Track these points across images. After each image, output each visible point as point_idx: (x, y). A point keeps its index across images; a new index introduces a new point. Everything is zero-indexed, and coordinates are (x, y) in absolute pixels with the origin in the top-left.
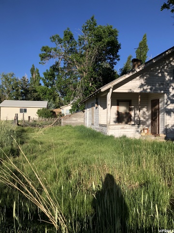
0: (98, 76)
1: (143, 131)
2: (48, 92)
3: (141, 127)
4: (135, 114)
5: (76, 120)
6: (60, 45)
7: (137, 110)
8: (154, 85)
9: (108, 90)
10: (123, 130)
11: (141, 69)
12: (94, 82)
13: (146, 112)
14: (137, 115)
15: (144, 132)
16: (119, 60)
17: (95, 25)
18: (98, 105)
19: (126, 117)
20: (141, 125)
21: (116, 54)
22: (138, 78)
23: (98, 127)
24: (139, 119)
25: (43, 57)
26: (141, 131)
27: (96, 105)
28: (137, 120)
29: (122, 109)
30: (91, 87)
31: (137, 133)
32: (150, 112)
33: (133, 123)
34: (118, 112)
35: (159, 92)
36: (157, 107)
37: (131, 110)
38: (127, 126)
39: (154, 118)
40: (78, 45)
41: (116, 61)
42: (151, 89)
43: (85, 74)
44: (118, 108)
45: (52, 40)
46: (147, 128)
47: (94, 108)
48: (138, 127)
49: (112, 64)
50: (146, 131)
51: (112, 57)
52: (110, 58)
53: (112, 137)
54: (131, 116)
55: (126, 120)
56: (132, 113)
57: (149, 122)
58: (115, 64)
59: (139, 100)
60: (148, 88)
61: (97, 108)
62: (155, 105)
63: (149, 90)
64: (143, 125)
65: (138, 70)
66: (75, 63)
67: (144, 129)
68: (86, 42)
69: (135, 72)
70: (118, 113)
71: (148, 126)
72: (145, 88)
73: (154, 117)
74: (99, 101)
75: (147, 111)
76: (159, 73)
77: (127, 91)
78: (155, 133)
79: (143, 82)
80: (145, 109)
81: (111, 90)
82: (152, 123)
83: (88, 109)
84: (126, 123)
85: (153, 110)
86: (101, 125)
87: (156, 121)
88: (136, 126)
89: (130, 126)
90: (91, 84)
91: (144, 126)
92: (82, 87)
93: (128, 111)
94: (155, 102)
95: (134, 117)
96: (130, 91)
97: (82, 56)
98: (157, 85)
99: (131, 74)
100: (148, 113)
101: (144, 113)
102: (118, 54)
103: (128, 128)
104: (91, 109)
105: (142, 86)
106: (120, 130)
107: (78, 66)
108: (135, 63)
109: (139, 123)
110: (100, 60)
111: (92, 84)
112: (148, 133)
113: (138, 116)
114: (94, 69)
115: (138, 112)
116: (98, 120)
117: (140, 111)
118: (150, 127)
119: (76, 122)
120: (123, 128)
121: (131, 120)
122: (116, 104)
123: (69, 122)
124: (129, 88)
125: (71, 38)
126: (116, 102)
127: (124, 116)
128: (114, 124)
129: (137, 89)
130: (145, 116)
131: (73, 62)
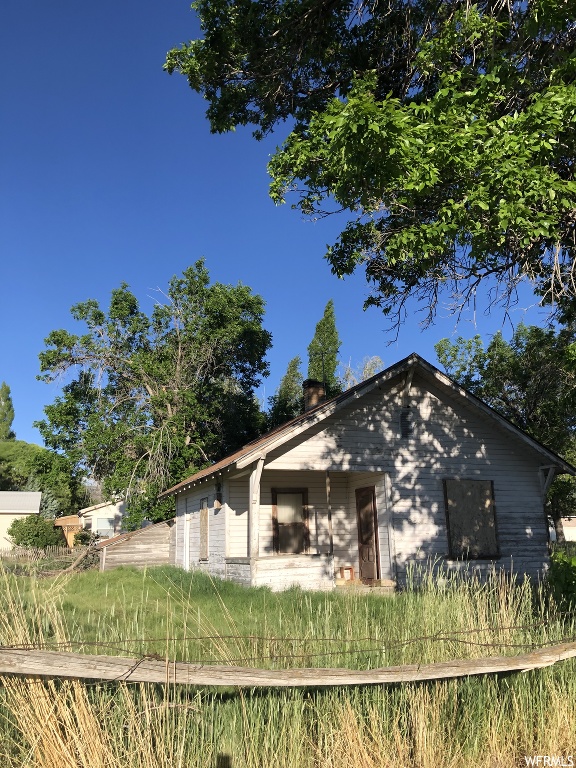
0: (210, 416)
1: (339, 575)
2: (56, 463)
3: (335, 562)
4: (318, 527)
5: (148, 551)
6: (98, 329)
7: (323, 514)
8: (359, 451)
9: (253, 466)
10: (291, 571)
11: (328, 413)
12: (197, 434)
13: (346, 522)
14: (322, 530)
15: (342, 576)
16: (266, 374)
17: (206, 281)
18: (221, 502)
19: (295, 535)
20: (336, 559)
21: (259, 359)
22: (322, 433)
23: (223, 566)
24: (328, 542)
25: (49, 362)
26: (335, 574)
27: (216, 503)
28: (325, 545)
29: (286, 514)
30: (190, 447)
31: (326, 578)
32: (355, 522)
33: (313, 551)
34: (275, 521)
35: (372, 469)
36: (370, 507)
37: (306, 515)
38: (301, 560)
39: (365, 537)
40: (151, 329)
41: (258, 376)
42: (351, 462)
43: (171, 412)
44: (275, 511)
45: (78, 313)
46: (348, 565)
47: (210, 511)
48: (328, 561)
49: (248, 384)
50: (347, 574)
51: (248, 365)
52: (243, 370)
53: (264, 590)
54: (308, 533)
55: (295, 543)
56: (311, 525)
57: (355, 549)
58: (257, 384)
59: (328, 489)
60: (344, 460)
61: (217, 511)
62: (366, 504)
63: (346, 467)
64: (341, 557)
65: (321, 417)
66: (145, 378)
67: (341, 569)
68: (177, 324)
69: (316, 421)
70: (276, 524)
71: (352, 561)
72: (337, 458)
73: (366, 533)
74: (224, 491)
75: (346, 518)
76: (370, 422)
77: (297, 467)
78: (369, 577)
79: (333, 445)
80: (341, 514)
81: (261, 463)
82: (361, 550)
83: (187, 516)
84: (297, 552)
85: (362, 516)
86: (231, 561)
87: (372, 545)
88: (323, 557)
89: (309, 558)
90: (188, 439)
91: (343, 561)
92: (165, 448)
93: (300, 520)
94: (366, 496)
95: (317, 535)
96: (305, 468)
97: (162, 358)
98: (368, 451)
99: (306, 426)
100: (351, 525)
101: (340, 523)
102: (264, 359)
103: (303, 564)
104: (197, 514)
105: (328, 453)
106: (284, 572)
107: (153, 387)
108: (311, 390)
109: (329, 551)
110: (216, 374)
111: (193, 440)
112: (352, 579)
113: (327, 534)
114: (199, 398)
115: (325, 521)
116: (221, 545)
117: (330, 519)
118: (357, 564)
119: (147, 556)
120: (291, 566)
121: (308, 544)
122: (270, 501)
123: (125, 557)
124: (303, 460)
125: (133, 309)
126: (270, 495)
127: (291, 531)
128: (265, 554)
129: (319, 461)
130: (343, 532)
131: (139, 377)
